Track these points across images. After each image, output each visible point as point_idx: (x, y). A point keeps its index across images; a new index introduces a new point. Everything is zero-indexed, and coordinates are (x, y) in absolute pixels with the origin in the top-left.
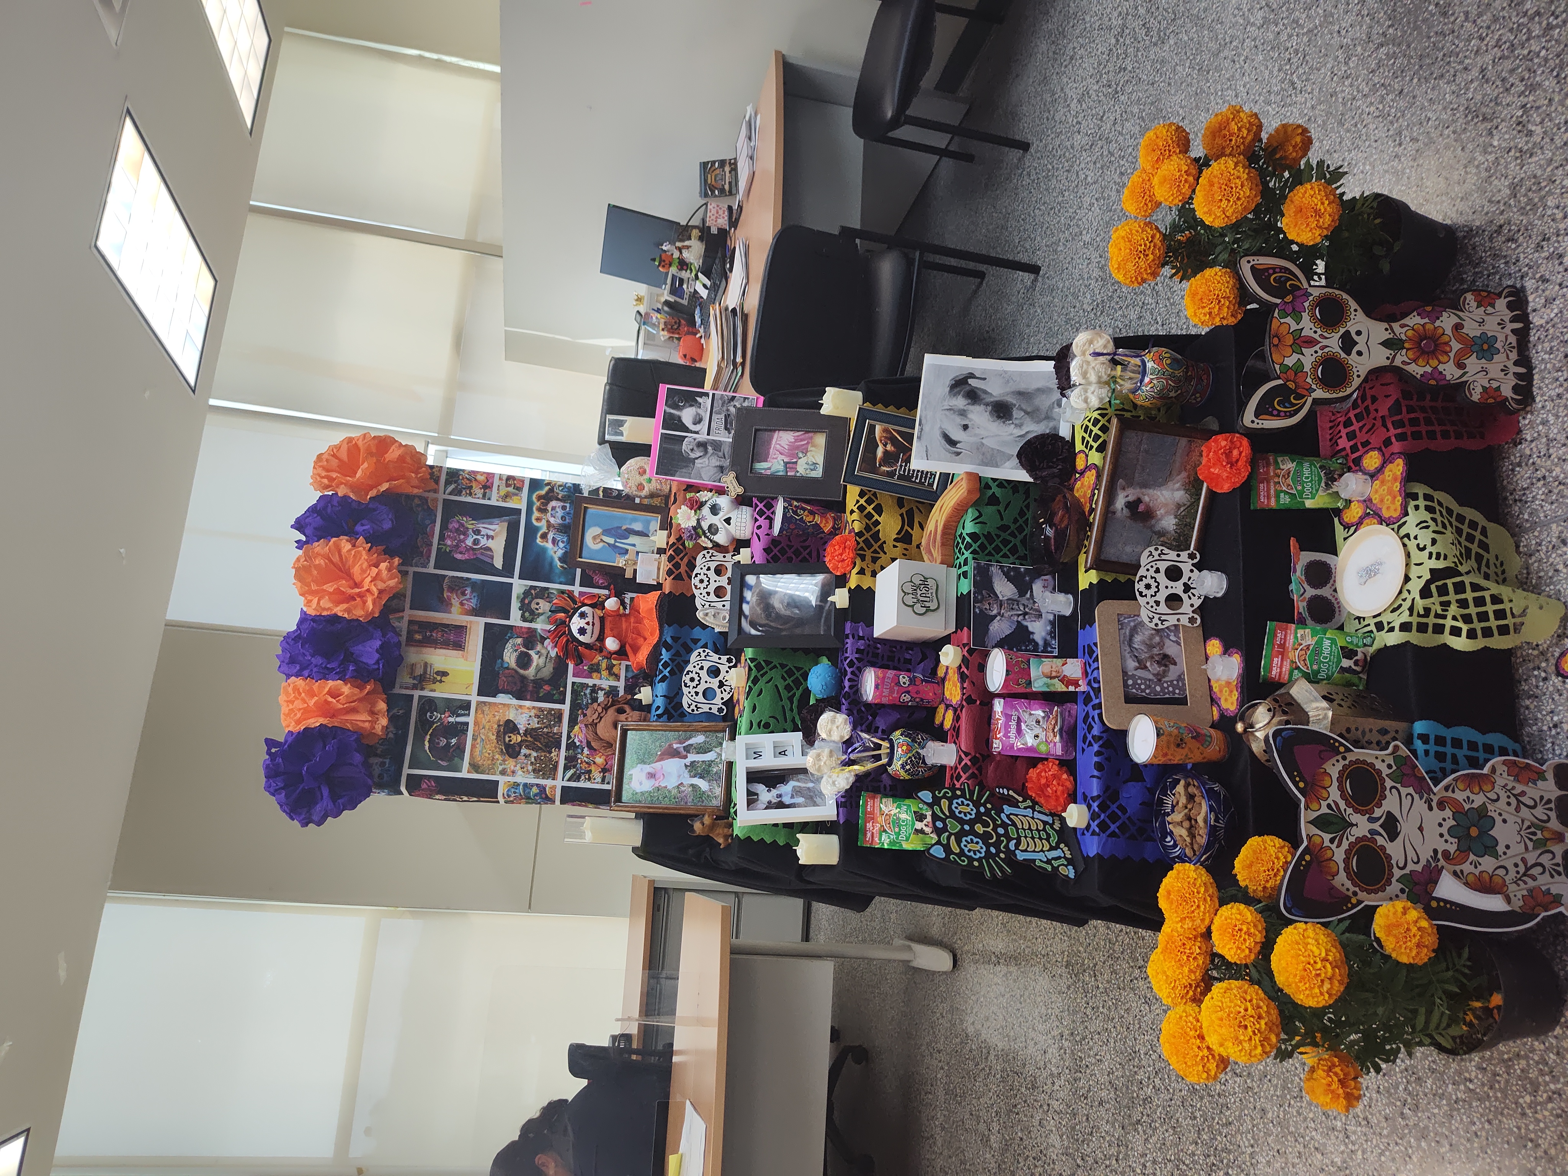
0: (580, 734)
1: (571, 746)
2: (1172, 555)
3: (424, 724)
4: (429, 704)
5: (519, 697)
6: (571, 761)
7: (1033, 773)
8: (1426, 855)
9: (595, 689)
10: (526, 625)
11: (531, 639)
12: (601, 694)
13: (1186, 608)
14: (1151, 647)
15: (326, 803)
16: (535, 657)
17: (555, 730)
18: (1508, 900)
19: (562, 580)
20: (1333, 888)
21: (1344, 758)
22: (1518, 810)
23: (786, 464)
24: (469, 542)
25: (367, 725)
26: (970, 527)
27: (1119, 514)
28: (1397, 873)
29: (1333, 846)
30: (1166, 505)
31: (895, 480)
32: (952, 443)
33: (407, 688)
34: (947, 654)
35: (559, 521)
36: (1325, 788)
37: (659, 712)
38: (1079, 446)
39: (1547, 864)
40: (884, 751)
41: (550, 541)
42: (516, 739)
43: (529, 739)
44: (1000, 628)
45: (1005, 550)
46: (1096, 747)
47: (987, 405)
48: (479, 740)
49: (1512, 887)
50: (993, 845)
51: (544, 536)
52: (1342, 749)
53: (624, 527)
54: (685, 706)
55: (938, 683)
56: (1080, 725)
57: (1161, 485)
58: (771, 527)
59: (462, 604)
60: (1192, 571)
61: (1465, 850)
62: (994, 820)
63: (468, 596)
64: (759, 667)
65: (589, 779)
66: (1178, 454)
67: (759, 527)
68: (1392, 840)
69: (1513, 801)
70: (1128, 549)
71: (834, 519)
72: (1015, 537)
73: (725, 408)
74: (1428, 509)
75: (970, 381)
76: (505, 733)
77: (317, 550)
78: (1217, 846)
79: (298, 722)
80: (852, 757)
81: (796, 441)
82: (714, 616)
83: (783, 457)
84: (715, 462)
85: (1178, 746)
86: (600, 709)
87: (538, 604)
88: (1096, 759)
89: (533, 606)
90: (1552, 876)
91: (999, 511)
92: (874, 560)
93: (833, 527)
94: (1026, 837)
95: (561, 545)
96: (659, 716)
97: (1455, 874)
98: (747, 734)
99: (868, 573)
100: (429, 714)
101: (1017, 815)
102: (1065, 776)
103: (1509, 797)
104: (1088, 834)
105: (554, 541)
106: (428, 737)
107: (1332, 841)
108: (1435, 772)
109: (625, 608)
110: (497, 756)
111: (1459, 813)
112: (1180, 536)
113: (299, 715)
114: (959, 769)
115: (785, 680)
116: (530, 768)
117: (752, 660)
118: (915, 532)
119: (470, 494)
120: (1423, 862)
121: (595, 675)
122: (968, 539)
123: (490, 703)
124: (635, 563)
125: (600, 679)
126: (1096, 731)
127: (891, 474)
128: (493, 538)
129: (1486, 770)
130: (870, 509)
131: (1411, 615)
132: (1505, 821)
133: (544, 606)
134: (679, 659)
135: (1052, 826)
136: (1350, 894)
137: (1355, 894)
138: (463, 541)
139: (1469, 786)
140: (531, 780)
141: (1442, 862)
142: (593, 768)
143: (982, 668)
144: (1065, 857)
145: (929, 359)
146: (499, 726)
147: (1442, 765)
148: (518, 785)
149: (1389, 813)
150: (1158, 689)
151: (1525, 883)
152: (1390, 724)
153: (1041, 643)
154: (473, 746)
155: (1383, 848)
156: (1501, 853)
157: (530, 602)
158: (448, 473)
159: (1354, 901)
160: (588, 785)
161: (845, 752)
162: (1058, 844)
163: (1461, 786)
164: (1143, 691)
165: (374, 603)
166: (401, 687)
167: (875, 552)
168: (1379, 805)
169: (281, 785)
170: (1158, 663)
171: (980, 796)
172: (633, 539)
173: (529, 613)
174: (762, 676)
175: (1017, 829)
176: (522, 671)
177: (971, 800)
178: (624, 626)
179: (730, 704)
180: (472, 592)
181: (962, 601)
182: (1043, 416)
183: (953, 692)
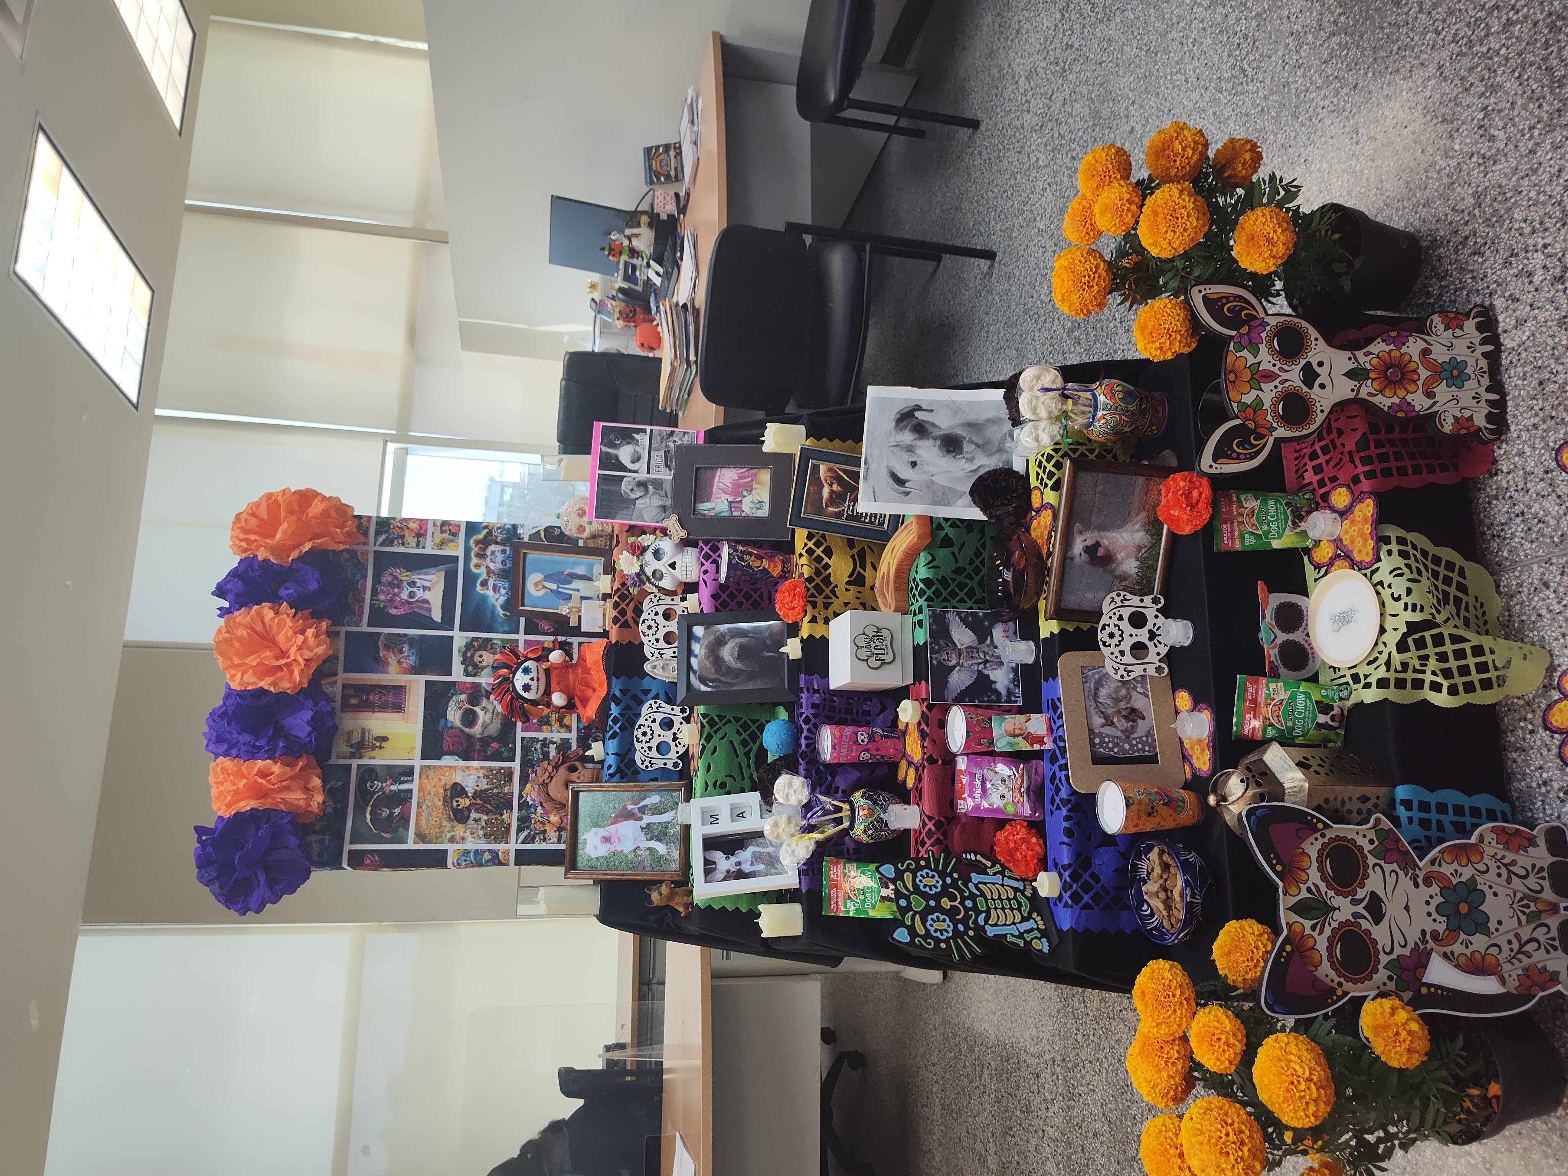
0: (532, 793)
1: (523, 805)
2: (1135, 600)
3: (364, 795)
4: (369, 774)
5: (466, 758)
6: (524, 823)
7: (1001, 836)
8: (1413, 936)
9: (546, 743)
10: (470, 680)
11: (475, 694)
12: (552, 749)
13: (1152, 657)
14: (1117, 701)
15: (263, 890)
16: (481, 713)
17: (506, 790)
18: (1503, 981)
19: (506, 628)
20: (1316, 980)
21: (1323, 836)
22: (1509, 881)
23: (730, 503)
24: (404, 595)
25: (302, 803)
26: (923, 572)
27: (1077, 560)
28: (1384, 959)
29: (1315, 934)
30: (1126, 547)
31: (843, 521)
32: (900, 482)
33: (344, 758)
34: (905, 710)
35: (500, 566)
36: (1304, 870)
37: (611, 771)
38: (1034, 483)
39: (1542, 939)
40: (845, 813)
41: (491, 588)
42: (464, 803)
43: (479, 802)
44: (959, 679)
45: (961, 595)
46: (1064, 812)
47: (935, 439)
48: (424, 807)
49: (1507, 967)
50: (960, 921)
51: (484, 584)
52: (1320, 826)
53: (566, 572)
54: (638, 762)
55: (898, 738)
56: (1047, 783)
57: (1120, 527)
58: (718, 571)
59: (399, 662)
60: (1156, 617)
61: (1454, 930)
62: (961, 892)
63: (406, 654)
64: (712, 723)
65: (545, 840)
66: (1136, 494)
67: (706, 572)
68: (1377, 921)
69: (1504, 871)
70: (1089, 596)
71: (783, 562)
72: (972, 579)
73: (664, 444)
74: (1403, 554)
75: (917, 414)
76: (452, 798)
77: (238, 619)
78: (1194, 922)
79: (229, 806)
80: (813, 821)
81: (740, 478)
82: (663, 668)
83: (727, 496)
84: (657, 501)
85: (1149, 814)
86: (550, 769)
87: (481, 656)
88: (1065, 824)
89: (476, 659)
90: (1548, 952)
91: (953, 553)
92: (827, 606)
93: (783, 571)
94: (996, 908)
95: (503, 591)
96: (611, 776)
97: (1445, 956)
98: (702, 796)
99: (820, 620)
100: (369, 784)
101: (985, 884)
102: (1034, 840)
103: (1499, 867)
104: (1061, 905)
105: (495, 588)
106: (369, 808)
107: (1313, 928)
108: (1419, 841)
109: (571, 659)
110: (445, 823)
111: (1447, 888)
112: (1142, 579)
113: (229, 798)
114: (923, 835)
115: (740, 734)
116: (481, 833)
117: (704, 716)
118: (868, 573)
119: (403, 544)
120: (1411, 945)
121: (545, 728)
122: (921, 585)
123: (435, 767)
124: (580, 610)
125: (551, 731)
126: (1063, 794)
127: (839, 515)
128: (429, 589)
129: (1473, 839)
130: (819, 552)
131: (1388, 670)
132: (1495, 894)
133: (488, 658)
134: (629, 713)
135: (1023, 892)
136: (1335, 985)
137: (1340, 984)
138: (398, 594)
139: (1456, 858)
140: (483, 845)
141: (1431, 944)
142: (548, 827)
143: (943, 724)
144: (1038, 929)
145: (873, 392)
146: (445, 790)
147: (1428, 833)
148: (469, 852)
149: (1372, 893)
150: (1127, 746)
151: (1520, 961)
152: (1370, 791)
153: (1004, 692)
154: (419, 815)
155: (1367, 932)
156: (1492, 930)
157: (473, 655)
158: (377, 524)
159: (1339, 992)
160: (543, 846)
161: (804, 817)
162: (1030, 913)
163: (1448, 858)
164: (1111, 750)
165: (302, 672)
166: (338, 757)
167: (827, 597)
168: (1362, 885)
169: (214, 875)
170: (1126, 717)
171: (945, 865)
172: (576, 584)
173: (472, 667)
174: (716, 732)
175: (986, 900)
176: (467, 730)
177: (936, 870)
178: (571, 677)
179: (685, 757)
180: (409, 650)
181: (918, 651)
182: (995, 449)
183: (914, 748)
